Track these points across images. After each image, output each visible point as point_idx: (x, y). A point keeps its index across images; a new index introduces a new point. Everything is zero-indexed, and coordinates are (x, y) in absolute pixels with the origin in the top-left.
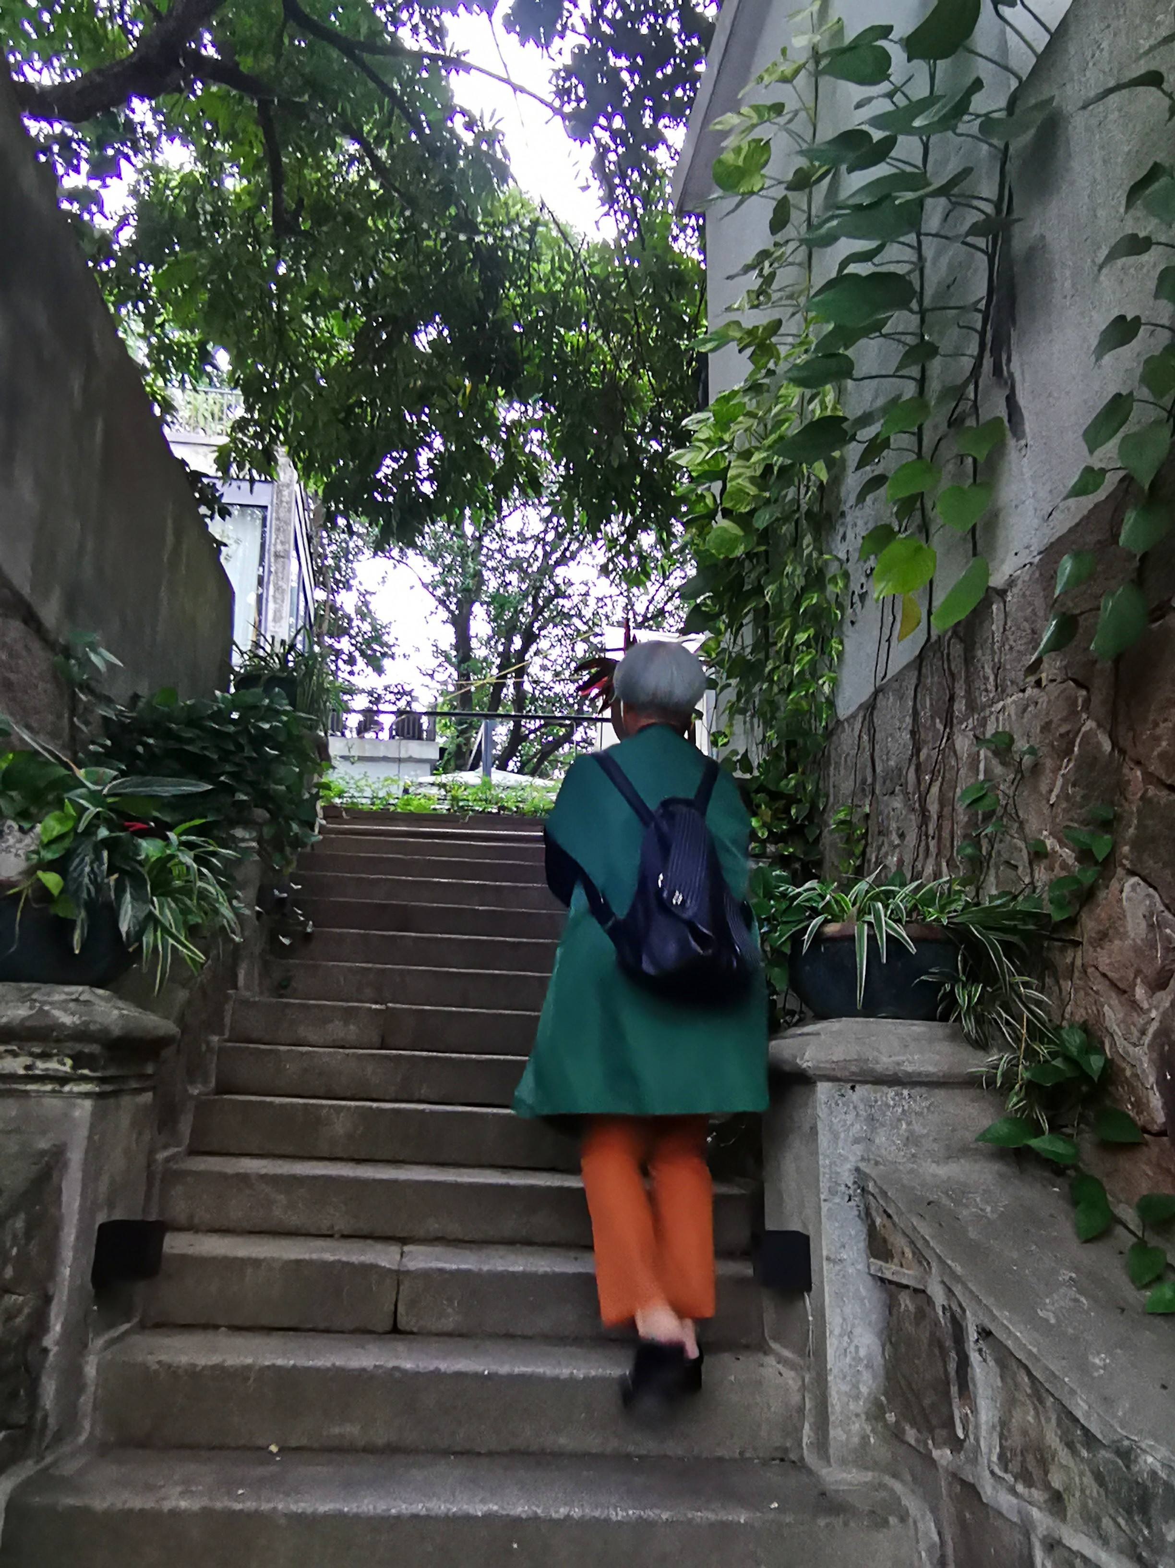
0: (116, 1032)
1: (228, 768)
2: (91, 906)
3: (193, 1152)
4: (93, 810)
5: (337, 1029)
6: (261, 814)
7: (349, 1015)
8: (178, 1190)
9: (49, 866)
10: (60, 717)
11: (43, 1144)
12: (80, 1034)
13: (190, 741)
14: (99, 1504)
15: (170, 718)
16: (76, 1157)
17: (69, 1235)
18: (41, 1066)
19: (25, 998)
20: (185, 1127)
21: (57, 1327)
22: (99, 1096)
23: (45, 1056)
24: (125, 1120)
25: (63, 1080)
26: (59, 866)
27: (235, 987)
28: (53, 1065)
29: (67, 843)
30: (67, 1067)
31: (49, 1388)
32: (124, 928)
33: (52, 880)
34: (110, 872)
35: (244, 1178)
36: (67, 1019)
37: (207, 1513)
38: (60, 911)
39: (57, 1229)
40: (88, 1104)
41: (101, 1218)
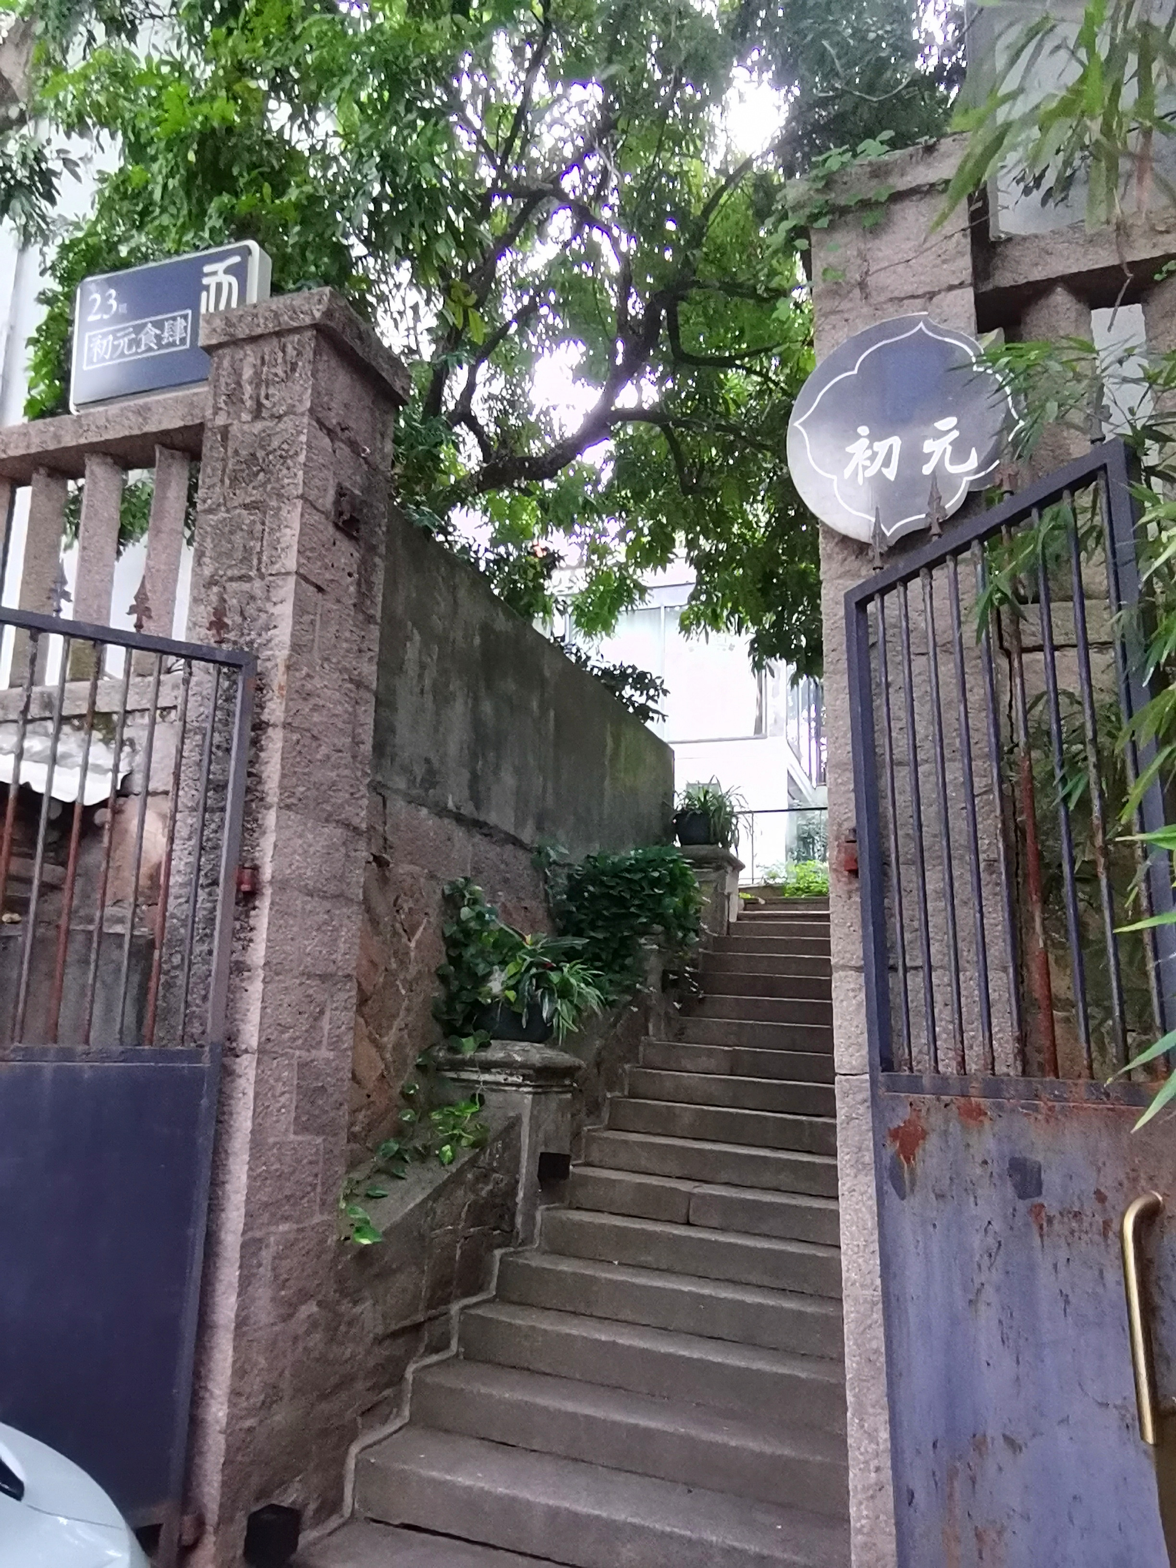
0: (538, 1065)
1: (637, 902)
2: (529, 1006)
3: (610, 1128)
4: (529, 959)
5: (704, 1062)
6: (658, 928)
7: (710, 1053)
8: (595, 1147)
9: (509, 988)
10: (537, 886)
11: (512, 1114)
12: (523, 1066)
13: (612, 888)
14: (533, 1264)
15: (603, 873)
16: (526, 1120)
17: (524, 1155)
18: (511, 1079)
19: (503, 1048)
20: (605, 1115)
21: (521, 1194)
22: (534, 1094)
23: (511, 1075)
24: (553, 1106)
25: (519, 1085)
26: (514, 988)
27: (647, 1034)
28: (515, 1079)
29: (518, 977)
30: (520, 1080)
31: (519, 1220)
32: (545, 1015)
33: (511, 995)
34: (537, 988)
35: (625, 1142)
36: (519, 1059)
37: (574, 1274)
38: (516, 1009)
39: (519, 1151)
40: (530, 1097)
41: (542, 1149)
